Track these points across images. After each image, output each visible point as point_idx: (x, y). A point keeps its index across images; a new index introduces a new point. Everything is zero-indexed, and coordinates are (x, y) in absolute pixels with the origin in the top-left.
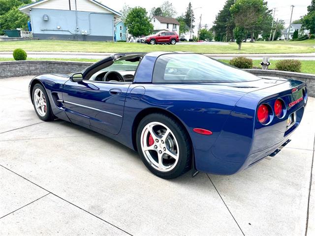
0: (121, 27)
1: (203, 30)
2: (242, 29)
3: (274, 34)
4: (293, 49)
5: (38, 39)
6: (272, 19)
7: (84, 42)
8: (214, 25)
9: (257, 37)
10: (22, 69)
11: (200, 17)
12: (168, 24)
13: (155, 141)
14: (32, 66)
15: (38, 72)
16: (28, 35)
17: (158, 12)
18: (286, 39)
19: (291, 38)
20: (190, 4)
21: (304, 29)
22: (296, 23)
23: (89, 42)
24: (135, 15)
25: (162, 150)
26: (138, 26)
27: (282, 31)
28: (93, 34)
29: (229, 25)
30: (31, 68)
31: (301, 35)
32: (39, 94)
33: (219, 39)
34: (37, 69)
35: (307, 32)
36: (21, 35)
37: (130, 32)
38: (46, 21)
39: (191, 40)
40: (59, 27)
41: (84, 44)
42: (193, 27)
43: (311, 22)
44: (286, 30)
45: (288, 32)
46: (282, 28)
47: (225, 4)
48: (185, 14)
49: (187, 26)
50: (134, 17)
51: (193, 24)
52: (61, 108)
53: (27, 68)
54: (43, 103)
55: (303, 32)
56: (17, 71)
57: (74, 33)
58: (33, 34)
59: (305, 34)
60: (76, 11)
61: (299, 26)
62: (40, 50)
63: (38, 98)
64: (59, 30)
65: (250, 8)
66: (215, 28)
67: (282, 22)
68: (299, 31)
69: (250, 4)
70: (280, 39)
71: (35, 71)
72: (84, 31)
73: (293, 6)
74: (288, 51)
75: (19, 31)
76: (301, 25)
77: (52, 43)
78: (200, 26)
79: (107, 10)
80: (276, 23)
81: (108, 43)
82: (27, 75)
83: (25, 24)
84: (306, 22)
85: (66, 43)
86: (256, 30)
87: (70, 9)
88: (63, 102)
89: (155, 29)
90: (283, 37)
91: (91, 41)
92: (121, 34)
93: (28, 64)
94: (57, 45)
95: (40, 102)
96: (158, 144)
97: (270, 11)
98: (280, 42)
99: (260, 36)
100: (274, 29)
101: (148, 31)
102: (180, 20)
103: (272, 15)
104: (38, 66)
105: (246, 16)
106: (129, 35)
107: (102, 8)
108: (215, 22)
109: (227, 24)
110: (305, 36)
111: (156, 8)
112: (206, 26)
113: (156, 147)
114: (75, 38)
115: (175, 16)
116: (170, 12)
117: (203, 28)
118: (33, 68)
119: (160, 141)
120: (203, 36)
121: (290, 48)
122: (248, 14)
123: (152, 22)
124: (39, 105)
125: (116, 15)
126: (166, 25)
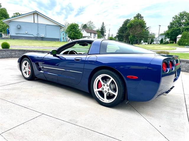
0: (63, 34)
1: (111, 37)
2: (134, 37)
3: (150, 40)
4: (162, 48)
5: (14, 39)
6: (149, 32)
7: (42, 41)
8: (117, 34)
9: (141, 42)
10: (7, 54)
11: (109, 30)
12: (91, 33)
13: (103, 86)
14: (13, 52)
15: (17, 56)
16: (7, 36)
17: (85, 27)
18: (157, 43)
19: (159, 43)
20: (103, 23)
21: (166, 38)
22: (162, 35)
23: (45, 41)
24: (72, 27)
25: (107, 90)
26: (73, 33)
27: (154, 39)
28: (47, 37)
29: (125, 35)
30: (12, 54)
31: (165, 41)
32: (26, 64)
34: (16, 54)
35: (168, 40)
36: (3, 36)
37: (69, 37)
38: (19, 29)
40: (26, 32)
41: (42, 42)
42: (105, 35)
43: (170, 34)
44: (157, 38)
45: (157, 39)
46: (154, 37)
47: (123, 24)
48: (100, 28)
49: (101, 35)
50: (71, 29)
51: (105, 34)
52: (41, 71)
53: (10, 54)
54: (28, 69)
55: (166, 40)
56: (4, 55)
57: (36, 36)
58: (10, 36)
59: (167, 41)
60: (38, 24)
61: (163, 37)
62: (15, 45)
63: (25, 66)
64: (27, 34)
65: (137, 25)
66: (117, 36)
67: (154, 34)
68: (163, 39)
69: (138, 23)
70: (153, 44)
71: (15, 56)
72: (42, 35)
73: (160, 26)
74: (159, 49)
75: (1, 34)
76: (164, 36)
77: (22, 41)
78: (109, 35)
79: (57, 24)
80: (151, 34)
81: (56, 42)
82: (9, 57)
83: (4, 30)
84: (167, 34)
85: (31, 41)
86: (141, 38)
87: (34, 22)
88: (43, 67)
89: (83, 36)
90: (155, 42)
91: (46, 41)
92: (63, 38)
93: (11, 51)
94: (25, 42)
95: (26, 69)
96: (104, 87)
97: (148, 28)
98: (153, 45)
100: (150, 38)
101: (79, 36)
102: (98, 31)
103: (149, 30)
104: (17, 52)
105: (136, 30)
106: (69, 39)
107: (53, 22)
108: (118, 33)
109: (124, 34)
110: (167, 42)
111: (84, 24)
112: (112, 35)
113: (103, 89)
114: (37, 38)
115: (95, 29)
116: (92, 27)
117: (110, 36)
118: (14, 54)
119: (106, 86)
121: (160, 47)
122: (137, 28)
123: (82, 32)
124: (25, 71)
125: (61, 26)
126: (90, 34)
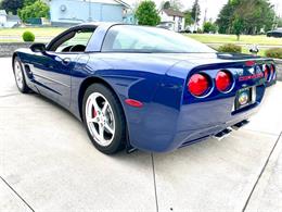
1: (208, 23)
5: (56, 27)
8: (218, 18)
9: (259, 30)
12: (175, 17)
13: (97, 114)
24: (144, 7)
25: (103, 123)
26: (147, 18)
33: (222, 31)
38: (63, 11)
39: (195, 32)
42: (198, 20)
48: (192, 8)
50: (143, 9)
58: (52, 22)
60: (90, 3)
64: (74, 19)
66: (218, 22)
78: (205, 19)
79: (117, 2)
86: (258, 24)
89: (162, 21)
96: (99, 117)
97: (272, 6)
99: (262, 30)
108: (219, 16)
112: (210, 20)
113: (98, 119)
115: (182, 10)
116: (178, 6)
117: (208, 21)
119: (101, 114)
120: (207, 29)
123: (160, 15)
125: (125, 6)
126: (173, 17)
